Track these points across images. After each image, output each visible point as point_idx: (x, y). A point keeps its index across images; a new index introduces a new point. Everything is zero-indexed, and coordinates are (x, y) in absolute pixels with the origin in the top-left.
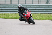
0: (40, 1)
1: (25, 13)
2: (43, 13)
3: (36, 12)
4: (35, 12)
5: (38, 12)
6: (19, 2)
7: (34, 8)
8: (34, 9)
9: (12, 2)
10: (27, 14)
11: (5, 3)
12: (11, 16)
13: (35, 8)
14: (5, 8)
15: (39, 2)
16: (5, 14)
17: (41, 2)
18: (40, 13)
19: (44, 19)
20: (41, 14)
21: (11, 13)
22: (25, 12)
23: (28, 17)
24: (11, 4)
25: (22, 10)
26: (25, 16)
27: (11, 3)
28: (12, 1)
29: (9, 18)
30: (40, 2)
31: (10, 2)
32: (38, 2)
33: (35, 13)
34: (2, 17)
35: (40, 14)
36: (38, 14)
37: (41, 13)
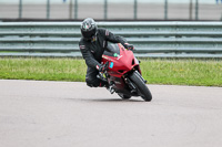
0: (197, 8)
1: (111, 52)
2: (211, 58)
3: (181, 52)
4: (176, 52)
5: (188, 52)
6: (106, 11)
7: (172, 35)
8: (173, 39)
9: (76, 11)
10: (119, 57)
11: (48, 15)
12: (74, 71)
13: (177, 36)
14: (47, 35)
15: (194, 11)
16: (49, 60)
17: (200, 11)
18: (197, 59)
19: (216, 81)
20: (203, 62)
21: (72, 57)
22: (109, 51)
23: (122, 71)
24: (73, 17)
25: (95, 43)
26: (111, 66)
27: (73, 13)
28: (76, 5)
29: (63, 79)
30: (197, 13)
31: (71, 11)
32: (188, 11)
33: (177, 58)
34: (34, 73)
35: (195, 62)
36: (187, 62)
37: (202, 59)
